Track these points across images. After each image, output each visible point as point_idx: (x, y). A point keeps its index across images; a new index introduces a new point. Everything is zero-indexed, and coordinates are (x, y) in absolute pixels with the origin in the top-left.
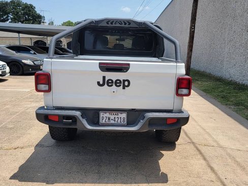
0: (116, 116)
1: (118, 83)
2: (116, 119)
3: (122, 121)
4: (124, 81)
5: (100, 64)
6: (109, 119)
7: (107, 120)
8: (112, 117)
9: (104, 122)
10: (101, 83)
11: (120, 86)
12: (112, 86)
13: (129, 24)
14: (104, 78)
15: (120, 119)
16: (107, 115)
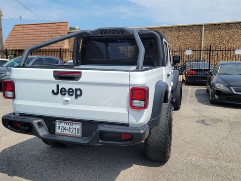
0: (71, 127)
1: (70, 92)
2: (71, 130)
3: (76, 132)
4: (77, 90)
5: (54, 72)
6: (64, 129)
7: (63, 130)
8: (67, 127)
9: (59, 131)
10: (55, 91)
11: (72, 95)
12: (65, 94)
13: (122, 33)
14: (58, 86)
15: (74, 129)
16: (63, 125)
